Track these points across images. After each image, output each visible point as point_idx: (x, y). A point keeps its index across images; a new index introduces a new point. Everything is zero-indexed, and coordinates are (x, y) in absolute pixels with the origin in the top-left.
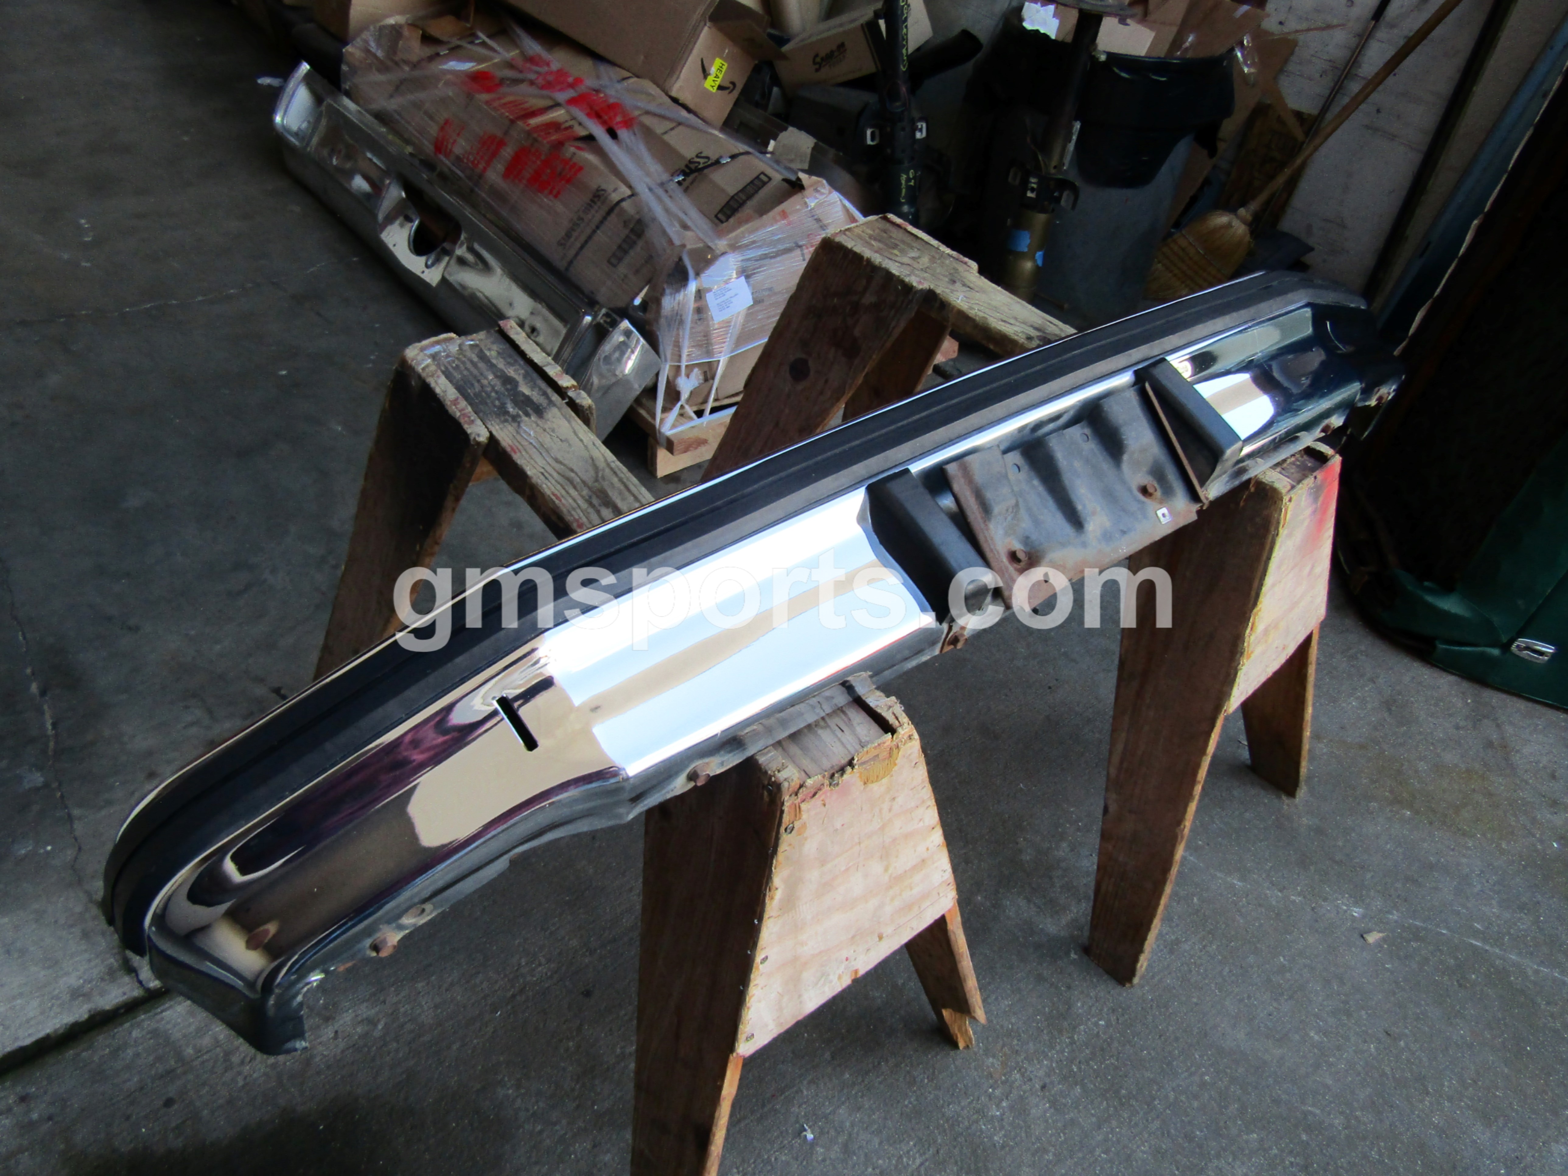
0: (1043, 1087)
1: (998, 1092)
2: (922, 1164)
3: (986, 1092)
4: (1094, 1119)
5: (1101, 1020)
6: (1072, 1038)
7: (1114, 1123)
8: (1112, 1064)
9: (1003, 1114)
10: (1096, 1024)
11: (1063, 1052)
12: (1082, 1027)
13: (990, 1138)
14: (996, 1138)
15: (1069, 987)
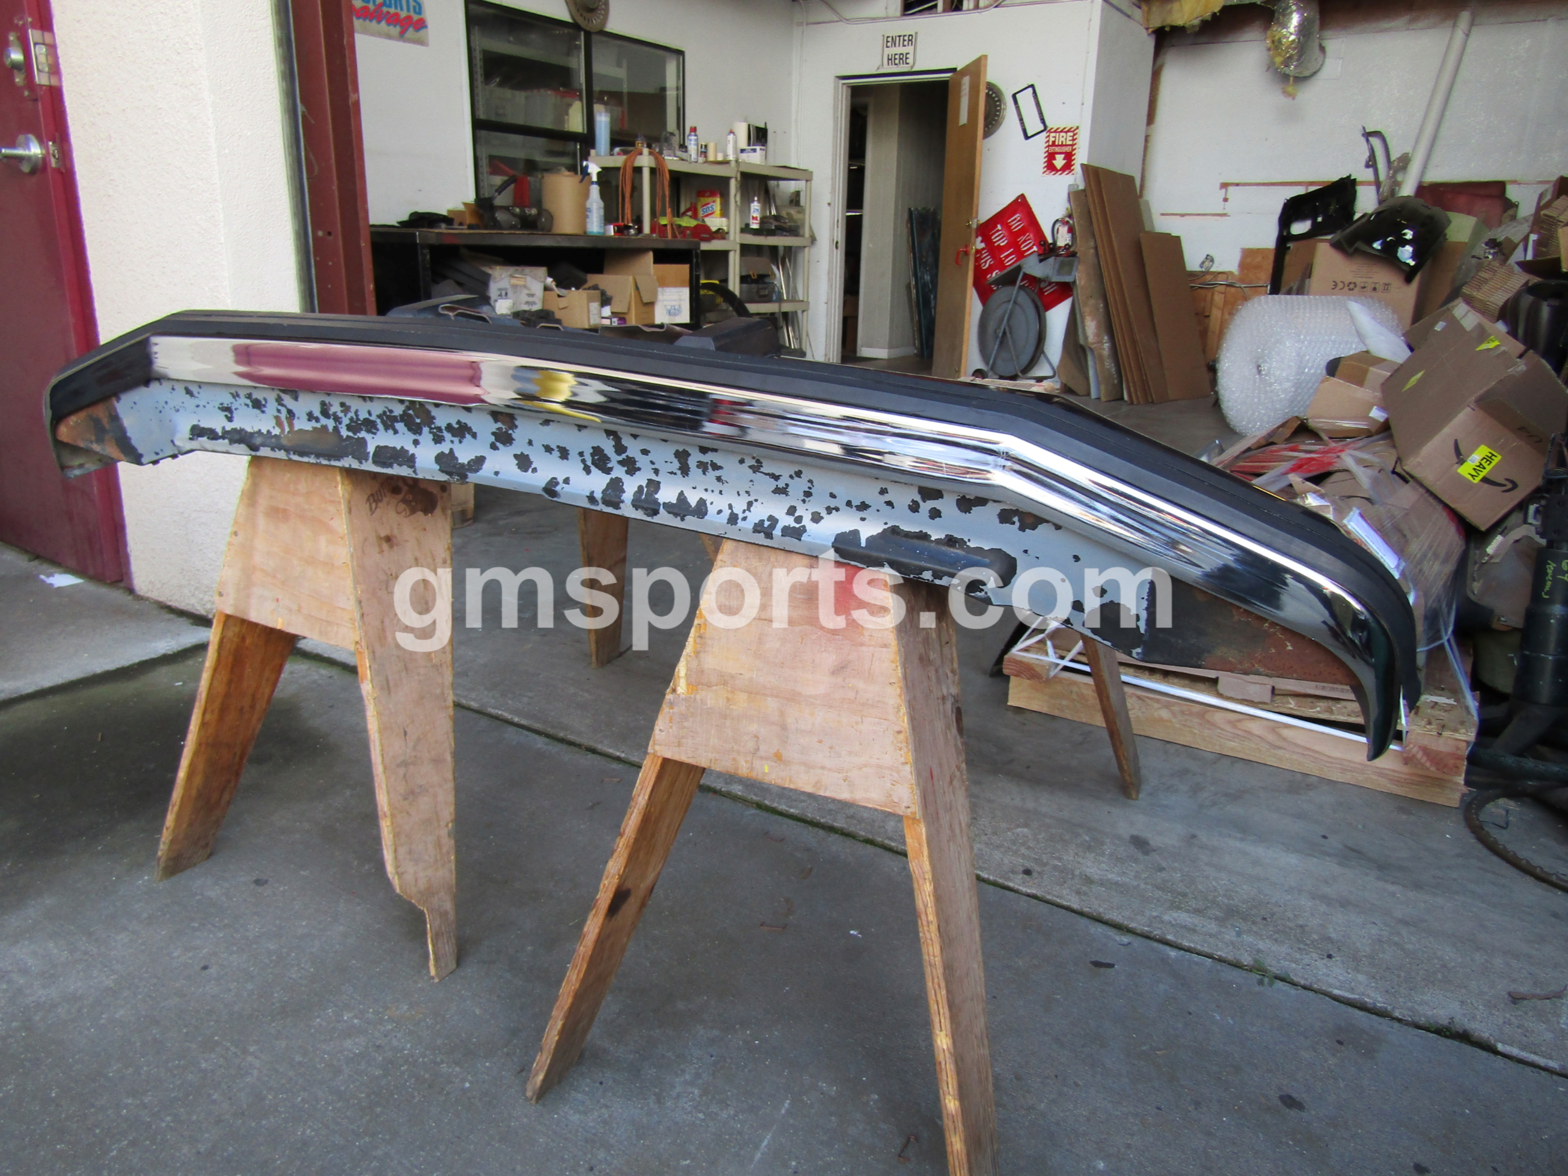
0: (379, 1047)
1: (370, 1016)
2: (290, 978)
3: (369, 1008)
4: (343, 1088)
5: (470, 1083)
6: (442, 1062)
7: (339, 1105)
8: (414, 1097)
9: (345, 1022)
10: (464, 1080)
11: (424, 1056)
12: (458, 1069)
13: (319, 1017)
14: (318, 1020)
15: (508, 1054)
